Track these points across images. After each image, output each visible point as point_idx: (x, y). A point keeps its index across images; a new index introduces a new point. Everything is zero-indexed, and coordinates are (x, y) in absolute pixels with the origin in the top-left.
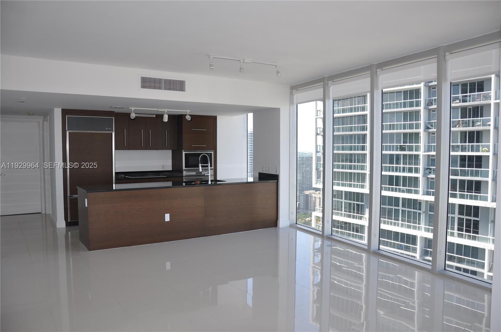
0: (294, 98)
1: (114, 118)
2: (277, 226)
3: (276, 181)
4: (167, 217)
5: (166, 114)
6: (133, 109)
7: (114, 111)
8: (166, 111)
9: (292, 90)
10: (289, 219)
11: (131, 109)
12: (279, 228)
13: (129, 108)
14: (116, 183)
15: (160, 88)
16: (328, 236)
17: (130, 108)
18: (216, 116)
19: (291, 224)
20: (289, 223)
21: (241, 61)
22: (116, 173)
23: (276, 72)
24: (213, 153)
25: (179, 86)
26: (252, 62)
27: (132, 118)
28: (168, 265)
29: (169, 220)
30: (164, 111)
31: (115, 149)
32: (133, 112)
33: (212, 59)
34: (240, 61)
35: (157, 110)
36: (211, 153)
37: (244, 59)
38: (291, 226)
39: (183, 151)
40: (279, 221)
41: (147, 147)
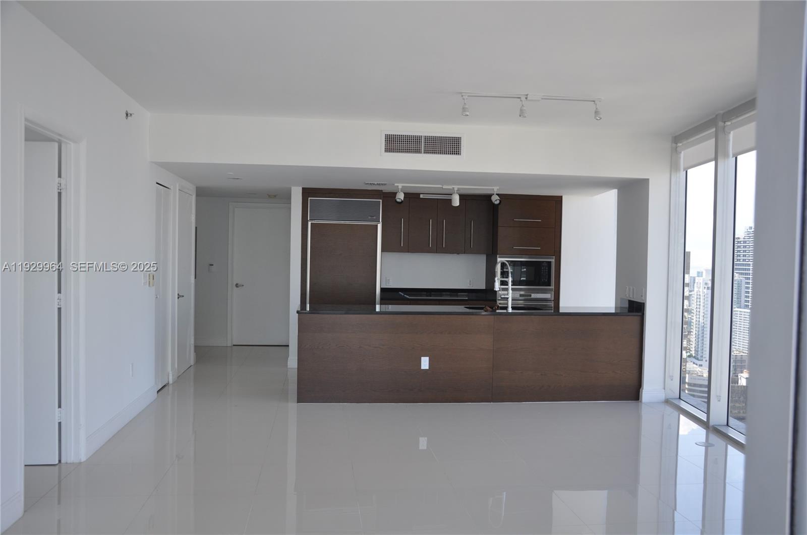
0: (680, 158)
1: (381, 200)
2: (638, 400)
3: (640, 314)
4: (425, 363)
5: (457, 193)
6: (400, 186)
7: (382, 191)
8: (456, 189)
9: (677, 144)
10: (664, 389)
11: (398, 186)
12: (641, 402)
13: (394, 185)
14: (381, 304)
15: (418, 151)
16: (716, 427)
17: (396, 185)
18: (562, 197)
19: (668, 397)
20: (664, 395)
21: (522, 99)
22: (382, 290)
23: (594, 112)
24: (553, 260)
25: (451, 146)
26: (542, 99)
27: (398, 200)
28: (423, 443)
29: (428, 368)
30: (454, 188)
31: (383, 250)
32: (401, 191)
33: (467, 99)
34: (520, 98)
35: (441, 186)
36: (550, 262)
37: (527, 95)
38: (667, 402)
39: (498, 256)
40: (643, 389)
41: (439, 248)
